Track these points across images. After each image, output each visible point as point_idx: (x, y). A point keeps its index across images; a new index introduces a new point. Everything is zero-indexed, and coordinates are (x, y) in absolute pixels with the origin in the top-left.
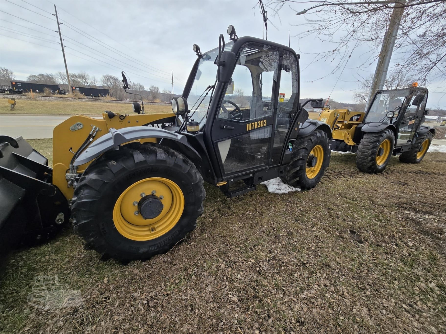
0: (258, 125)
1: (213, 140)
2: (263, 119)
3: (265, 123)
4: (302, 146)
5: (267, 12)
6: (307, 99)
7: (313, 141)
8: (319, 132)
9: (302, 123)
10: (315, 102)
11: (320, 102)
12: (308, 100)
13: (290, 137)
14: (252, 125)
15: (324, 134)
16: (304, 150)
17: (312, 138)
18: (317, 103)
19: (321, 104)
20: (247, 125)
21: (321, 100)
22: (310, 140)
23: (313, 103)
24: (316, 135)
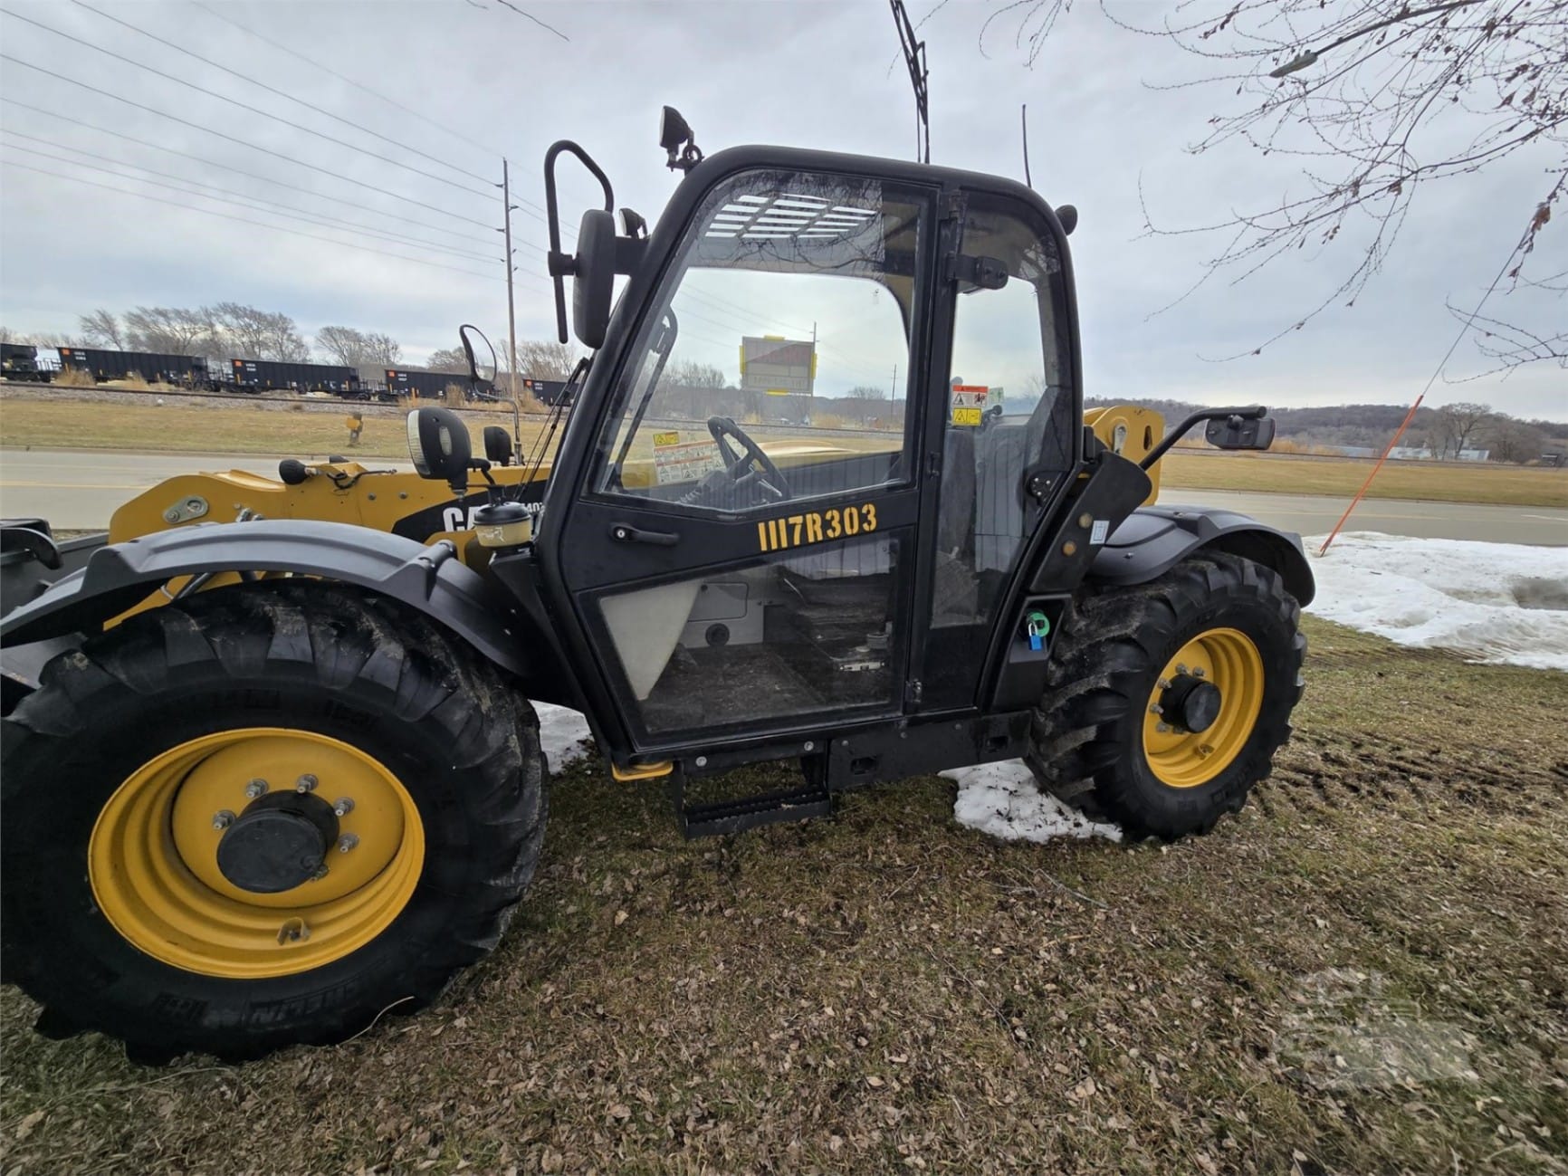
0: (826, 525)
1: (571, 587)
2: (858, 501)
3: (871, 517)
4: (1116, 631)
5: (923, 45)
6: (1197, 407)
7: (1177, 609)
8: (1222, 567)
9: (1106, 524)
10: (1223, 425)
11: (1250, 424)
12: (1193, 414)
13: (1033, 587)
14: (790, 529)
15: (1259, 573)
16: (1127, 650)
17: (1168, 591)
18: (1235, 427)
19: (1255, 431)
20: (761, 526)
21: (1253, 415)
22: (1160, 606)
23: (1216, 425)
24: (1200, 579)
